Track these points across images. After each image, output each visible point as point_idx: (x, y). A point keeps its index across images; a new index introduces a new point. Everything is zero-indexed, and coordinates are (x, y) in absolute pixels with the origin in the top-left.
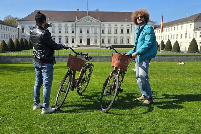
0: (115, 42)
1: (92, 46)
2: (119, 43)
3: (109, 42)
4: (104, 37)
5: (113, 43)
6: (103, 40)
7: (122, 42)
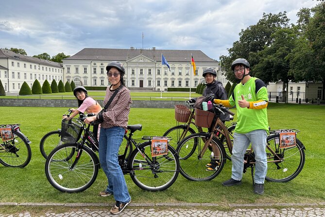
0: (173, 85)
1: (146, 89)
2: (176, 86)
3: (166, 85)
4: (159, 78)
5: (169, 85)
6: (159, 82)
7: (180, 85)
